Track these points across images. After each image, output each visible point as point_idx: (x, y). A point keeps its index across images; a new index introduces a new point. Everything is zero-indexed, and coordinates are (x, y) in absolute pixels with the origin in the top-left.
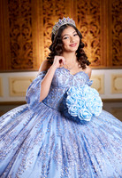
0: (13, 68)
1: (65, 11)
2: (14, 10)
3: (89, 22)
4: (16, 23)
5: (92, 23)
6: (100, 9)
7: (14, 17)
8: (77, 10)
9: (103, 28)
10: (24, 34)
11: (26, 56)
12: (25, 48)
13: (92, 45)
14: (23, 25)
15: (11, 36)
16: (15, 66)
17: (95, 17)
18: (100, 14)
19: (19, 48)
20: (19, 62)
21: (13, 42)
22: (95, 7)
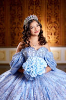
0: (12, 46)
1: (41, 15)
2: (13, 15)
3: (53, 21)
4: (14, 21)
5: (55, 22)
6: (59, 15)
7: (13, 18)
8: (47, 15)
9: (61, 25)
10: (18, 28)
12: (18, 35)
13: (55, 34)
14: (18, 23)
15: (11, 28)
16: (13, 44)
17: (56, 19)
18: (59, 17)
19: (15, 35)
20: (15, 42)
21: (12, 31)
22: (56, 14)
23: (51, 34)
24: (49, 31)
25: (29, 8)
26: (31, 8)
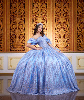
1: (47, 15)
2: (14, 13)
3: (62, 22)
4: (15, 21)
5: (64, 23)
6: (69, 14)
7: (13, 17)
8: (55, 14)
10: (19, 29)
11: (20, 43)
12: (20, 38)
13: (64, 37)
14: (19, 23)
15: (11, 30)
16: (13, 49)
17: (66, 19)
18: (69, 17)
19: (16, 38)
20: (16, 47)
21: (12, 33)
22: (66, 13)
23: (60, 37)
24: (56, 33)
25: (33, 6)
26: (36, 5)
